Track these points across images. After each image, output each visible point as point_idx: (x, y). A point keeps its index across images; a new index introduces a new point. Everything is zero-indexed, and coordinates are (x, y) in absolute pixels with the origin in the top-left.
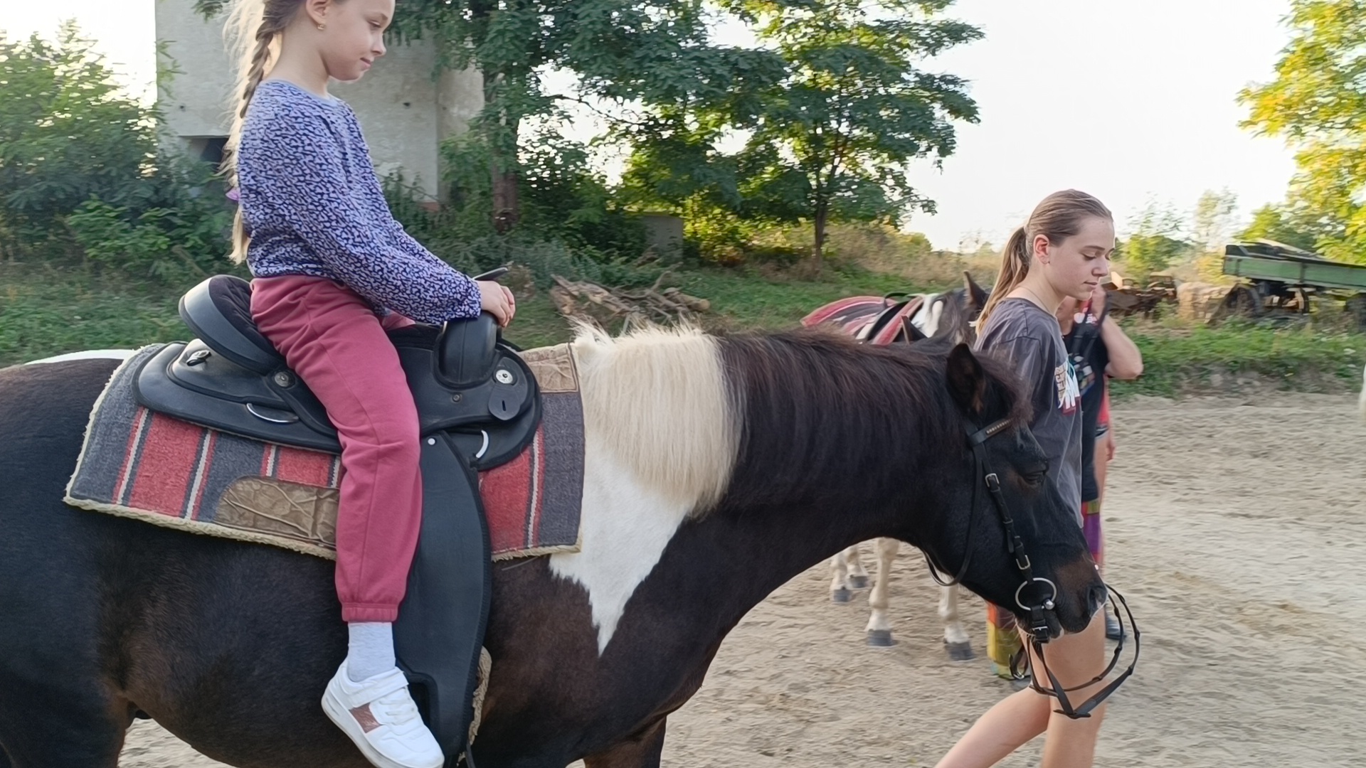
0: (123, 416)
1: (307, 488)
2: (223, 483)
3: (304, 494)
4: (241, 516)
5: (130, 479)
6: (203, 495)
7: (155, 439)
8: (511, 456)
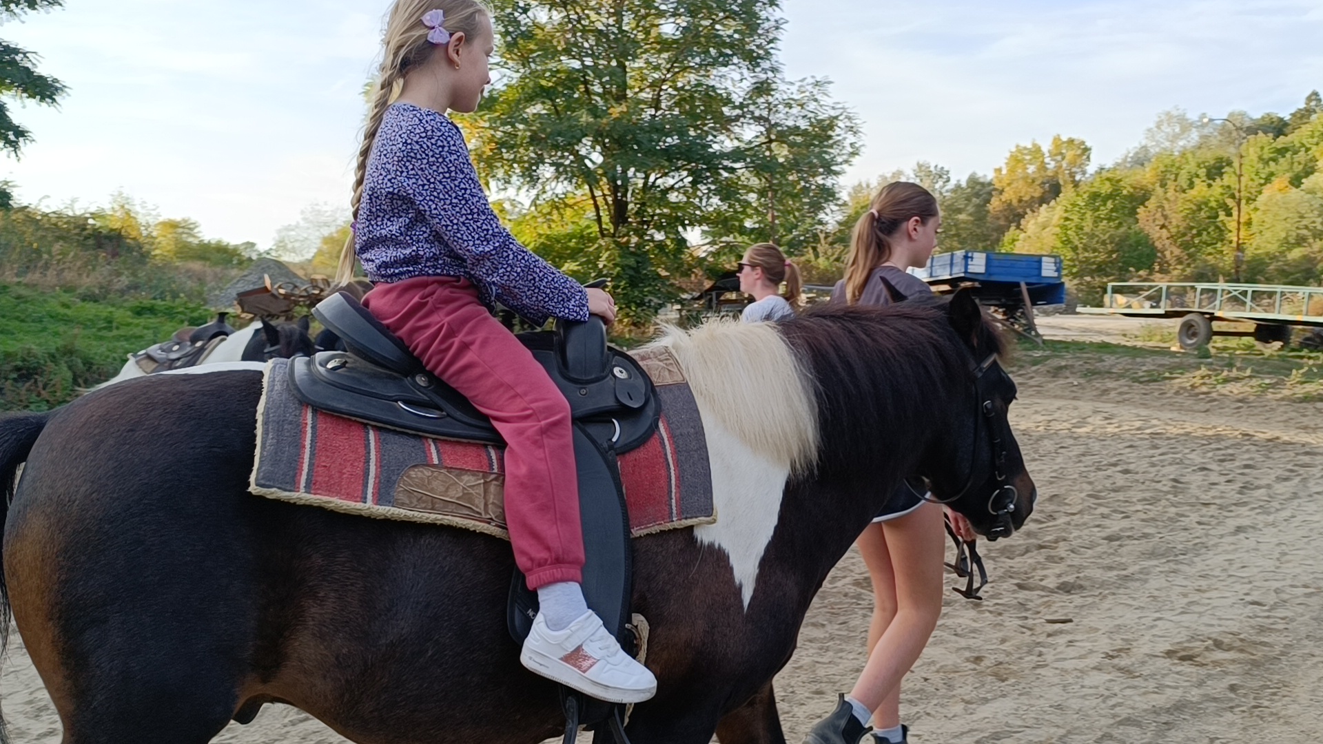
0: (290, 413)
1: (473, 473)
2: (396, 472)
3: (472, 478)
4: (419, 500)
5: (309, 470)
6: (380, 482)
7: (325, 435)
8: (642, 441)
